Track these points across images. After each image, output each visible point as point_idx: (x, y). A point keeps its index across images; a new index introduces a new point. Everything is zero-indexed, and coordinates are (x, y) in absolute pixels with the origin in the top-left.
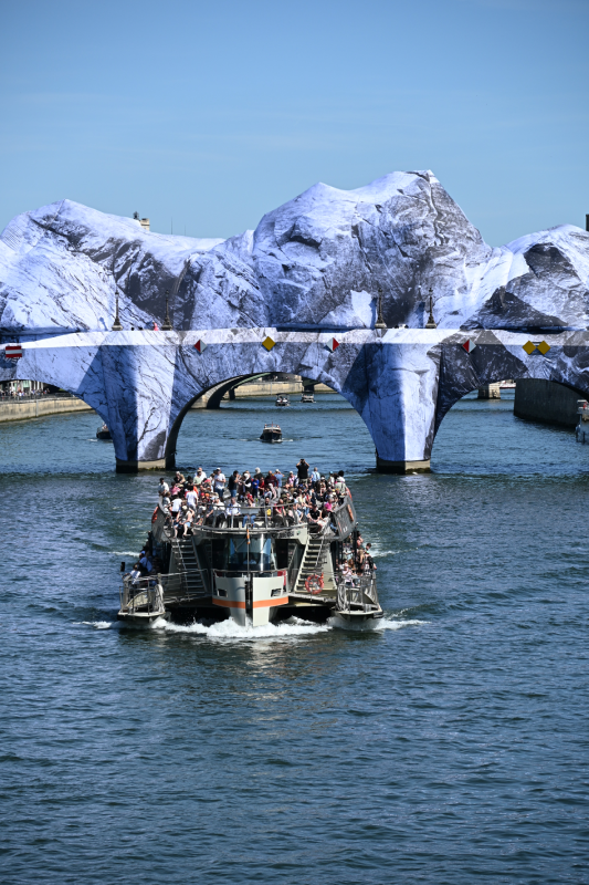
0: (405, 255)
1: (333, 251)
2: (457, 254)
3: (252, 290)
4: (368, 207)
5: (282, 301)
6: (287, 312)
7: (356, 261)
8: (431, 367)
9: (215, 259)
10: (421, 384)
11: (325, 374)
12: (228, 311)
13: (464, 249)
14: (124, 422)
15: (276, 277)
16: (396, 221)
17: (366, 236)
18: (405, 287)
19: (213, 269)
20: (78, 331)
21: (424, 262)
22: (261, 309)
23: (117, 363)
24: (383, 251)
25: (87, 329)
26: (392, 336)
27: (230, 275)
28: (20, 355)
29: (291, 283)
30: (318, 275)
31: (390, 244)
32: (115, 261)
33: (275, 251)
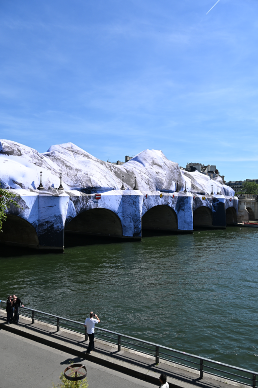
1: (165, 169)
5: (159, 183)
11: (172, 205)
12: (146, 185)
15: (155, 175)
19: (136, 171)
20: (113, 189)
22: (153, 185)
25: (116, 189)
27: (142, 174)
28: (100, 198)
29: (160, 177)
33: (151, 167)
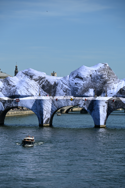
0: (101, 81)
1: (86, 80)
2: (112, 81)
3: (68, 88)
4: (93, 71)
5: (75, 90)
6: (76, 93)
7: (91, 82)
8: (106, 105)
9: (61, 81)
10: (104, 109)
11: (83, 106)
12: (63, 92)
13: (114, 80)
14: (41, 116)
15: (73, 85)
16: (99, 74)
17: (93, 77)
18: (101, 88)
19: (60, 83)
20: (31, 96)
21: (105, 82)
22: (70, 92)
23: (39, 103)
24: (96, 80)
25: (33, 96)
26: (98, 98)
27: (64, 85)
28: (19, 101)
29: (77, 87)
30: (82, 85)
31: (98, 79)
32: (40, 81)
33: (73, 80)
